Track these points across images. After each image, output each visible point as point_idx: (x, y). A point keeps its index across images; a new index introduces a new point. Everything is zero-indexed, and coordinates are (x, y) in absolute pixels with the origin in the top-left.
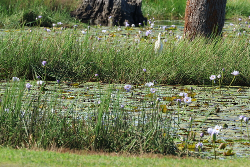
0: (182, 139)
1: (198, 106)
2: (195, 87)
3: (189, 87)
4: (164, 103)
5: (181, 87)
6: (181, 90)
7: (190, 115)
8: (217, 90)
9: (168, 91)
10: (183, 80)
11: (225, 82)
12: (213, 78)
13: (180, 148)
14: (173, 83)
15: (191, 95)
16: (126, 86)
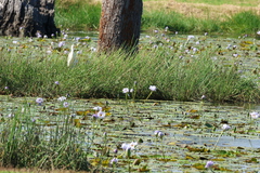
0: (95, 154)
1: (113, 121)
2: (110, 101)
3: (103, 101)
4: (77, 117)
5: (95, 100)
6: (95, 104)
7: (104, 130)
8: (132, 104)
9: (82, 105)
10: (97, 94)
11: (140, 96)
12: (125, 90)
13: (93, 164)
14: (87, 96)
15: (105, 109)
16: (38, 99)
